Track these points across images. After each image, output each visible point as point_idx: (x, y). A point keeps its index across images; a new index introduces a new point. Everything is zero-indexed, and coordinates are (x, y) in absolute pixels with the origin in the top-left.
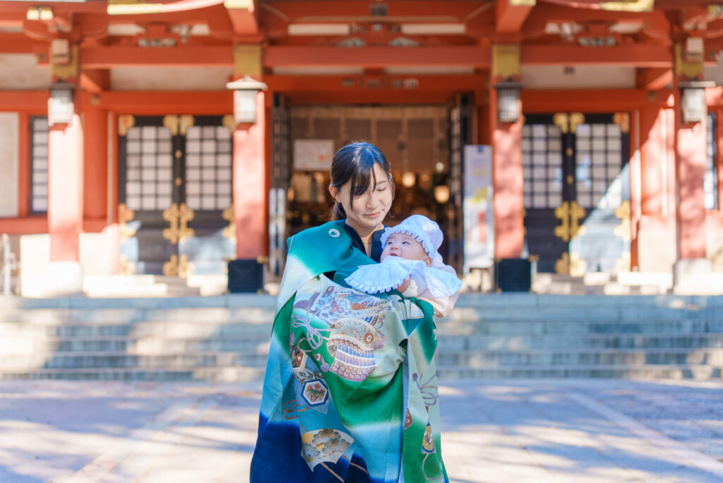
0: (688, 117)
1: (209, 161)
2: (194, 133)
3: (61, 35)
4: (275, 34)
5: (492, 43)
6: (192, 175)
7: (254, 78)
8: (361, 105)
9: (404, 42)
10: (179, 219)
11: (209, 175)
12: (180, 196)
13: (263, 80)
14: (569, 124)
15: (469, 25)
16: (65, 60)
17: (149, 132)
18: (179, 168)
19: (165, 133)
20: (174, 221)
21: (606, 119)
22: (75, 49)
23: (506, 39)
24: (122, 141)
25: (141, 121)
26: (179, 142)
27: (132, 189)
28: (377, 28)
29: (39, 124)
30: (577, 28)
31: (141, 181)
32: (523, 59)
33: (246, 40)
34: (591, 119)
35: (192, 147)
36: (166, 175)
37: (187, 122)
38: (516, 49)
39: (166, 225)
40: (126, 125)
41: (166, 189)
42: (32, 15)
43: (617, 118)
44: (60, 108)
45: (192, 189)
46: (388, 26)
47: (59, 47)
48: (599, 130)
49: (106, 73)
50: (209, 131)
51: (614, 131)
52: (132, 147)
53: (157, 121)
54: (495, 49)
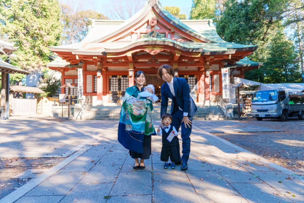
0: (207, 75)
1: (125, 83)
2: (122, 78)
3: (99, 61)
4: (136, 61)
5: (173, 63)
6: (122, 86)
7: (132, 69)
8: (151, 74)
9: (158, 62)
10: (120, 93)
11: (125, 85)
12: (120, 89)
13: (134, 69)
14: (186, 77)
15: (169, 60)
16: (100, 65)
17: (114, 78)
18: (120, 84)
19: (117, 78)
20: (119, 93)
21: (193, 76)
22: (101, 64)
23: (176, 62)
24: (110, 80)
25: (113, 76)
26: (120, 80)
27: (112, 88)
28: (153, 60)
29: (96, 77)
30: (188, 60)
31: (113, 87)
32: (178, 66)
33: (131, 62)
34: (190, 76)
35: (122, 81)
36: (117, 86)
37: (121, 76)
38: (177, 64)
39: (117, 94)
40: (110, 77)
41: (117, 88)
42: (94, 58)
43: (195, 76)
44: (99, 74)
45: (122, 88)
46: (155, 60)
47: (99, 63)
48: (191, 78)
49: (107, 68)
50: (125, 78)
51: (194, 78)
52: (112, 81)
53: (116, 76)
54: (174, 64)
